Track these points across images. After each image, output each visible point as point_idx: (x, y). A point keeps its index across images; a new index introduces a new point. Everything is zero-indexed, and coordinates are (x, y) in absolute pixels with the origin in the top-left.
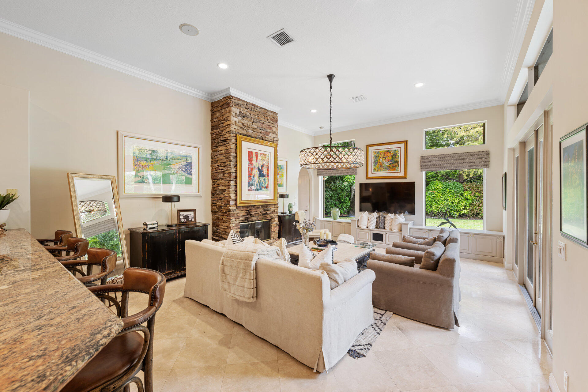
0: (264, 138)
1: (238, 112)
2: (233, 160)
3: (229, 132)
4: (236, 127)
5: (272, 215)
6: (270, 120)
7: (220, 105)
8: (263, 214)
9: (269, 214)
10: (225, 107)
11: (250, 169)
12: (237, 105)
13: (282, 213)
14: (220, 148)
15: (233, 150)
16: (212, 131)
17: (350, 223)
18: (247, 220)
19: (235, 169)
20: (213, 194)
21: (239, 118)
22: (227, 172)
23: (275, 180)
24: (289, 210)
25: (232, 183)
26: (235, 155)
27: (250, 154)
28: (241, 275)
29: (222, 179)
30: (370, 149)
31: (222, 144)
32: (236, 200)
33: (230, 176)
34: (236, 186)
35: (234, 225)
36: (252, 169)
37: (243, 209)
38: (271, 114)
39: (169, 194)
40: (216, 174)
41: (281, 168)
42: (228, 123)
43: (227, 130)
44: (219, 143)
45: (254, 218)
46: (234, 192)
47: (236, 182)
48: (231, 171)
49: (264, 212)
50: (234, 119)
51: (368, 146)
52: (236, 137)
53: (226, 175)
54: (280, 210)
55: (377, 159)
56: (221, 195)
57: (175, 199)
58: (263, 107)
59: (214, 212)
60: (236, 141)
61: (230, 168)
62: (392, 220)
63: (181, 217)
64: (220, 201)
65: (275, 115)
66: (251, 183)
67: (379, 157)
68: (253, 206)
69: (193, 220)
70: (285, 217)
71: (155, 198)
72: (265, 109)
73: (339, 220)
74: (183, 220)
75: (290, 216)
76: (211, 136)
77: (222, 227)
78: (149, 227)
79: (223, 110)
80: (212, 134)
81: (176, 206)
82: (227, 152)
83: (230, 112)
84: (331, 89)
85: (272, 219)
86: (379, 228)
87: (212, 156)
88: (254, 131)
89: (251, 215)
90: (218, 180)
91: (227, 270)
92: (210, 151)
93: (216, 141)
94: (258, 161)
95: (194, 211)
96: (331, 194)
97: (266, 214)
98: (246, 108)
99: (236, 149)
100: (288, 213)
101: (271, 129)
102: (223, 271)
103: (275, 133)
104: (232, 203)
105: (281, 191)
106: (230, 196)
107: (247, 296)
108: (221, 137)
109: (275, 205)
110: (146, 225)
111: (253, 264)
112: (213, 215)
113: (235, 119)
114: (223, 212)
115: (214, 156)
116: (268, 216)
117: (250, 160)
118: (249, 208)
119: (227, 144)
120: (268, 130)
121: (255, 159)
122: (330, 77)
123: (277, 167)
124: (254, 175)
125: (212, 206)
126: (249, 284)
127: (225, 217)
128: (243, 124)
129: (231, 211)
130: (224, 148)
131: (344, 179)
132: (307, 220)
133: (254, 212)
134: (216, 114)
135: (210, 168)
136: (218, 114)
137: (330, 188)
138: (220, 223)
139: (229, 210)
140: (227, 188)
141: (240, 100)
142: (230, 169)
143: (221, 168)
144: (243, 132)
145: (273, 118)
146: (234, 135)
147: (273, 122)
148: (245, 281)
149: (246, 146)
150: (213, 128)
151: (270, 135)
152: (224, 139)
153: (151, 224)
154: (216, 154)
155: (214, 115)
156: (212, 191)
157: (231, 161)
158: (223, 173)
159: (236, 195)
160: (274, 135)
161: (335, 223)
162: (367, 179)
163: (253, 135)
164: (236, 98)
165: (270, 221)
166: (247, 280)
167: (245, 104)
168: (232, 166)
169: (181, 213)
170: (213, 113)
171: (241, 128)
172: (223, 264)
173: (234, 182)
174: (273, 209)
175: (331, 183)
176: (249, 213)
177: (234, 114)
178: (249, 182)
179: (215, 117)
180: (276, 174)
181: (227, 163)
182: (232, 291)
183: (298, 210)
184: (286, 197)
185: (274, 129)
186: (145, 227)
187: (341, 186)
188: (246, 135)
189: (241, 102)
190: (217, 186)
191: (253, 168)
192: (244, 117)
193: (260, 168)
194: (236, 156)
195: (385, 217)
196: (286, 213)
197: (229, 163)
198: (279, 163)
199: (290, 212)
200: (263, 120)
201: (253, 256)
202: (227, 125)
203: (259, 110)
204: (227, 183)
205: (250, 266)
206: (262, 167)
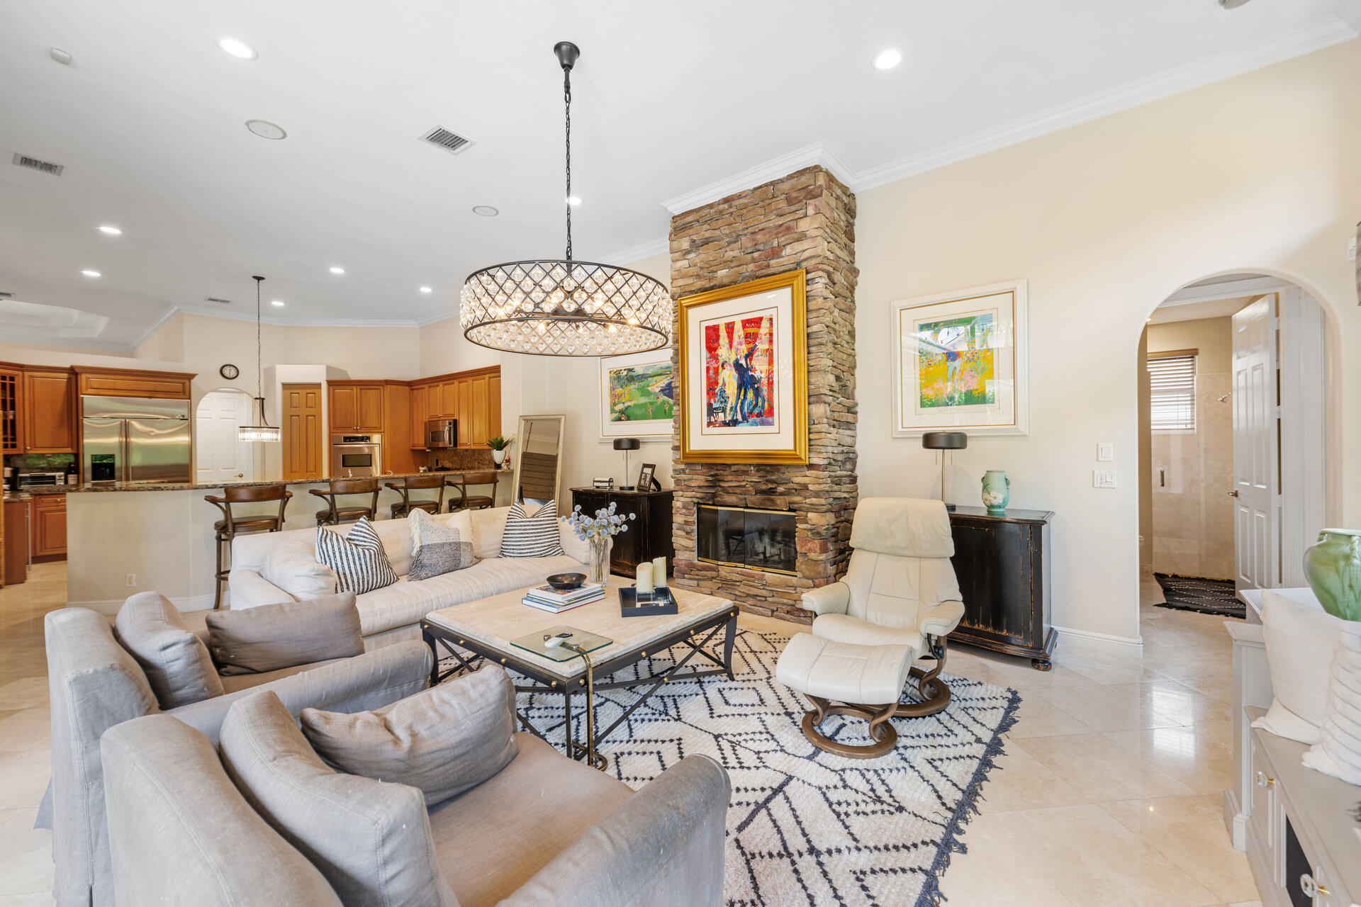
0: (759, 273)
1: (686, 245)
5: (797, 499)
8: (762, 492)
9: (785, 493)
11: (711, 372)
12: (683, 229)
18: (712, 499)
26: (677, 346)
27: (711, 331)
34: (680, 416)
36: (716, 372)
37: (702, 471)
38: (787, 186)
45: (730, 499)
49: (766, 487)
63: (643, 476)
65: (806, 178)
66: (715, 406)
68: (729, 465)
69: (648, 484)
74: (642, 482)
88: (729, 268)
89: (722, 489)
94: (735, 344)
95: (653, 467)
97: (774, 492)
99: (678, 332)
104: (677, 455)
116: (781, 501)
117: (712, 347)
118: (717, 471)
121: (727, 341)
124: (724, 384)
129: (677, 472)
133: (731, 482)
141: (690, 212)
147: (795, 208)
149: (700, 317)
151: (785, 254)
153: (599, 481)
160: (802, 248)
163: (726, 280)
167: (706, 212)
169: (644, 470)
176: (715, 482)
177: (678, 255)
178: (709, 405)
180: (802, 368)
185: (801, 227)
189: (693, 218)
191: (720, 367)
193: (743, 362)
194: (678, 348)
200: (758, 221)
206: (749, 356)
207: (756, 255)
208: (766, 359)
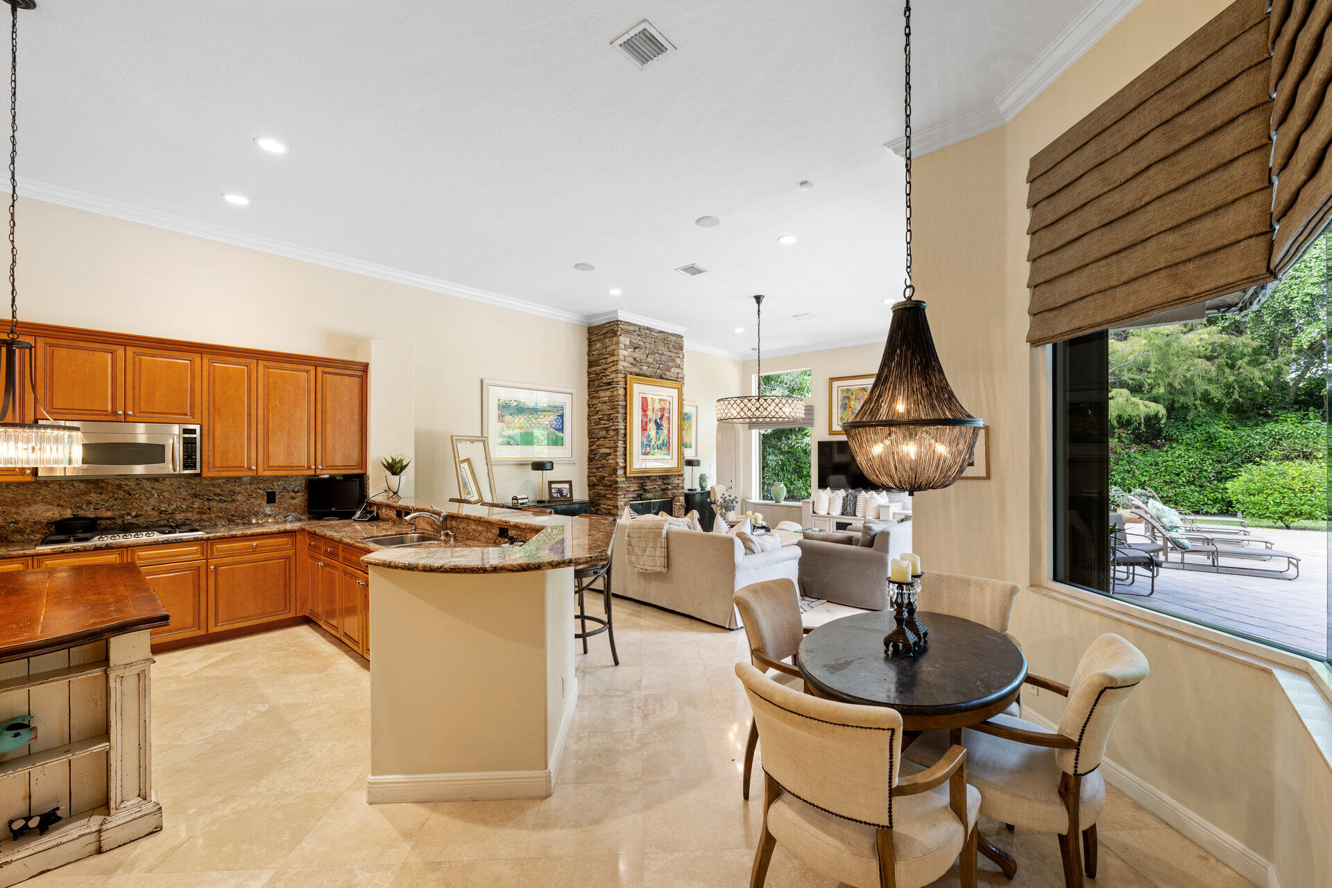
0: (663, 376)
1: (628, 343)
2: (621, 410)
3: (617, 371)
4: (625, 364)
5: (676, 491)
6: (672, 349)
7: (603, 332)
8: (663, 490)
9: (671, 490)
10: (609, 335)
11: (644, 423)
12: (627, 332)
13: (689, 490)
14: (602, 394)
15: (622, 398)
16: (589, 368)
17: (801, 507)
18: (640, 497)
19: (623, 424)
20: (590, 460)
21: (630, 350)
22: (613, 428)
23: (680, 437)
24: (701, 486)
25: (620, 444)
26: (624, 403)
27: (644, 400)
28: (651, 545)
29: (605, 438)
30: (835, 384)
31: (605, 388)
32: (625, 468)
33: (618, 433)
34: (625, 448)
35: (622, 503)
36: (646, 423)
37: (634, 482)
38: (673, 338)
39: (540, 460)
40: (596, 431)
41: (689, 418)
42: (615, 358)
43: (613, 369)
44: (601, 386)
45: (649, 495)
46: (623, 457)
47: (625, 442)
48: (619, 427)
49: (664, 487)
50: (623, 353)
51: (832, 380)
52: (625, 378)
53: (612, 433)
54: (687, 486)
55: (847, 401)
56: (604, 461)
57: (548, 466)
58: (662, 330)
59: (591, 486)
60: (626, 384)
61: (618, 422)
62: (866, 501)
63: (553, 491)
64: (601, 469)
65: (679, 339)
67: (849, 398)
68: (648, 477)
69: (568, 496)
70: (694, 495)
71: (521, 464)
72: (665, 332)
73: (784, 503)
74: (555, 495)
75: (702, 494)
76: (588, 375)
77: (605, 506)
78: (520, 501)
79: (607, 340)
80: (589, 373)
81: (549, 475)
82: (612, 400)
83: (618, 343)
84: (759, 314)
85: (675, 498)
86: (847, 515)
87: (589, 405)
88: (649, 367)
89: (645, 490)
90: (598, 439)
91: (634, 542)
92: (587, 397)
93: (596, 383)
94: (655, 411)
95: (570, 483)
96: (781, 460)
97: (667, 489)
98: (638, 335)
99: (625, 395)
100: (699, 490)
101: (674, 361)
102: (630, 544)
103: (679, 367)
104: (620, 472)
105: (689, 454)
106: (617, 463)
107: (658, 564)
108: (604, 378)
109: (680, 476)
110: (517, 499)
111: (664, 532)
112: (590, 490)
113: (625, 353)
114: (606, 486)
115: (593, 405)
116: (670, 493)
117: (644, 410)
118: (643, 480)
119: (613, 388)
120: (670, 364)
121: (652, 408)
122: (758, 299)
123: (683, 417)
124: (650, 430)
125: (589, 477)
126: (660, 552)
127: (610, 492)
128: (635, 359)
129: (619, 483)
130: (608, 393)
131: (806, 431)
132: (726, 495)
133: (649, 486)
134: (596, 345)
135: (586, 422)
136: (598, 345)
137: (780, 449)
138: (601, 502)
139: (616, 482)
140: (612, 450)
141: (630, 324)
142: (617, 424)
143: (603, 422)
144: (635, 370)
145: (674, 344)
146: (623, 376)
147: (676, 351)
148: (655, 550)
149: (639, 390)
150: (591, 364)
151: (672, 370)
152: (609, 381)
153: (522, 499)
154: (595, 401)
155: (592, 345)
156: (589, 455)
157: (618, 412)
158: (607, 429)
159: (626, 461)
160: (678, 370)
161: (777, 507)
162: (830, 434)
163: (648, 374)
164: (625, 322)
165: (671, 501)
166: (658, 549)
167: (638, 329)
168: (620, 420)
169: (553, 486)
170: (591, 343)
171: (631, 364)
172: (629, 536)
173: (622, 442)
174: (676, 482)
175: (780, 440)
176: (642, 487)
177: (622, 346)
178: (643, 443)
179: (594, 348)
180: (681, 428)
181: (612, 416)
182: (641, 563)
183: (715, 484)
184: (696, 464)
185: (678, 361)
186: (516, 501)
187: (799, 444)
188: (638, 375)
189: (631, 328)
190: (597, 447)
191: (648, 421)
192: (636, 348)
193: (658, 421)
194: (626, 405)
195: (856, 497)
196: (696, 490)
197: (616, 415)
198: (686, 410)
199: (702, 488)
200: (662, 349)
201: (664, 524)
202: (613, 362)
203: (656, 334)
204: (612, 443)
205: (661, 535)
206: (661, 418)
207: (661, 366)
208: (668, 422)
